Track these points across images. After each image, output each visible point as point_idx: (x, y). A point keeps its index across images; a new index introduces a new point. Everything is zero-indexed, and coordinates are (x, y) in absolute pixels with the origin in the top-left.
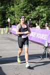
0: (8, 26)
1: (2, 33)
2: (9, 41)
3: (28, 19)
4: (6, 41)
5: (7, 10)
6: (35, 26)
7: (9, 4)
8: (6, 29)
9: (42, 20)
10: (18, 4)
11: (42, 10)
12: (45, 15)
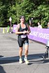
0: (10, 25)
1: (4, 32)
2: (10, 40)
3: (30, 18)
4: (7, 40)
5: (8, 9)
6: (38, 26)
7: (11, 3)
8: (8, 29)
9: (44, 19)
10: (20, 4)
11: (44, 9)
12: (47, 14)
